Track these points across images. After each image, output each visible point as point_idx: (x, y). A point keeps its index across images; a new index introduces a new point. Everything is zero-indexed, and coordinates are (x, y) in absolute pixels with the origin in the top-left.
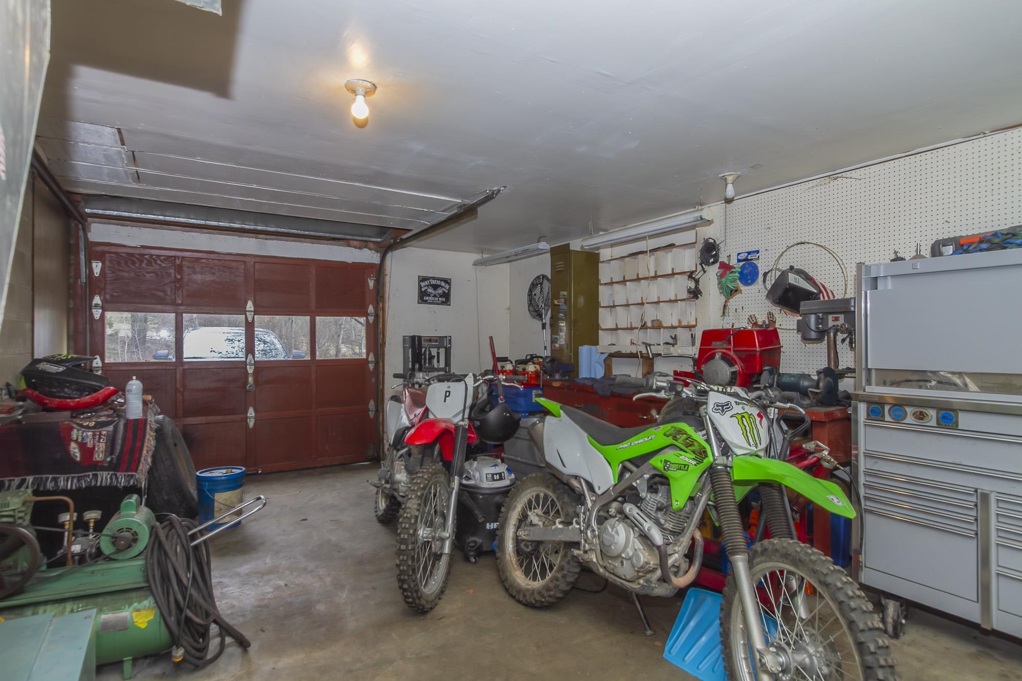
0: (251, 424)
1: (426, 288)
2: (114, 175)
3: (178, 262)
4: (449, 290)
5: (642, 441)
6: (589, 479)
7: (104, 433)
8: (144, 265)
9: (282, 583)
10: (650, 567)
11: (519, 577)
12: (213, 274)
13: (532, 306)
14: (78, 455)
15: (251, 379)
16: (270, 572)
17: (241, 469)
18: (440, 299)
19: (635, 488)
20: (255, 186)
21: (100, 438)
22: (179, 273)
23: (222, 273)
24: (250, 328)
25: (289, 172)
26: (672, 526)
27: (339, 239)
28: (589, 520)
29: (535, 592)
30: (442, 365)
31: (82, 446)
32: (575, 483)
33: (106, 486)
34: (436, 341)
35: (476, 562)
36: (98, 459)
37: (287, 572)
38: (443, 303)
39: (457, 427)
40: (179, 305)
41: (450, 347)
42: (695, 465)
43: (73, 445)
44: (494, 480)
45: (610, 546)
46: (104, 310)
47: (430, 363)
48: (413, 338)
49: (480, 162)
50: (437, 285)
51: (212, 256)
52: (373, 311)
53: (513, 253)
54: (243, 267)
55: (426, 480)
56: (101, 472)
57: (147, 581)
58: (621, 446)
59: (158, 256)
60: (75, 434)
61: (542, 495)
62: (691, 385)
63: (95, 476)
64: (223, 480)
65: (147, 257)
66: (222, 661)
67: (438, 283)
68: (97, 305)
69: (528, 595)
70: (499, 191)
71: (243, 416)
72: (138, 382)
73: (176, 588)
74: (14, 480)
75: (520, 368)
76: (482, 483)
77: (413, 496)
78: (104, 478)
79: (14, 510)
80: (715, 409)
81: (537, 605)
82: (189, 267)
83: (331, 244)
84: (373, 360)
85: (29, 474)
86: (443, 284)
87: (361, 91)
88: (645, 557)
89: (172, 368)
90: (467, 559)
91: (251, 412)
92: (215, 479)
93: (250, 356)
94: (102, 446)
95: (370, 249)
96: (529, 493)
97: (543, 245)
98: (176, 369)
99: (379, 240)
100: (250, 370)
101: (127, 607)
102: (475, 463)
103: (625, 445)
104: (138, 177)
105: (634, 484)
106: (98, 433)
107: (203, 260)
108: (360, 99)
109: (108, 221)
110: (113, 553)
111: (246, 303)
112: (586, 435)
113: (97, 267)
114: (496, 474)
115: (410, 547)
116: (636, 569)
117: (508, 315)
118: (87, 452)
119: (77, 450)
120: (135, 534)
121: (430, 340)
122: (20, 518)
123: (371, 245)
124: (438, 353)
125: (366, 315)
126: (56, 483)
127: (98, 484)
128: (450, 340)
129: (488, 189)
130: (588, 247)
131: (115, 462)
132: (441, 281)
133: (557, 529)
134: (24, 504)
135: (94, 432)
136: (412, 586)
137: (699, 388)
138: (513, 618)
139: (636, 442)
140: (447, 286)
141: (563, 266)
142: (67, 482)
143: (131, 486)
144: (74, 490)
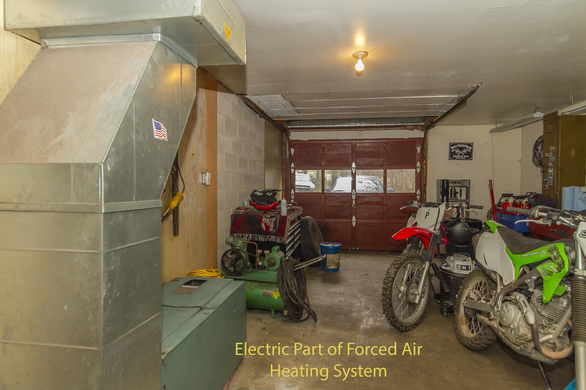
0: (354, 224)
1: (455, 150)
2: (289, 112)
3: (323, 146)
4: (472, 150)
5: (536, 253)
6: (501, 275)
7: (273, 220)
8: (309, 148)
9: (343, 300)
10: (527, 338)
11: (464, 329)
12: (338, 150)
13: (537, 158)
14: (264, 228)
15: (354, 202)
16: (340, 294)
17: (339, 245)
18: (465, 156)
19: (526, 284)
20: (343, 107)
21: (271, 222)
22: (323, 151)
23: (341, 149)
24: (354, 176)
25: (354, 98)
26: (548, 315)
27: (398, 126)
28: (497, 300)
29: (469, 339)
30: (464, 197)
31: (266, 224)
32: (493, 275)
33: (273, 242)
34: (460, 183)
35: (447, 316)
36: (271, 231)
37: (348, 296)
38: (467, 159)
39: (431, 234)
40: (323, 166)
41: (469, 187)
42: (557, 273)
43: (263, 224)
44: (462, 269)
45: (503, 318)
46: (295, 169)
47: (455, 196)
48: (443, 181)
49: (452, 73)
50: (463, 147)
51: (337, 142)
52: (420, 165)
53: (516, 122)
54: (351, 146)
55: (403, 259)
56: (272, 236)
57: (277, 281)
58: (524, 256)
59: (315, 144)
60: (263, 220)
61: (483, 282)
62: (571, 217)
63: (270, 237)
64: (331, 248)
65: (311, 145)
66: (305, 323)
67: (464, 146)
68: (292, 167)
69: (465, 340)
70: (478, 86)
71: (350, 220)
72: (285, 200)
73: (286, 286)
74: (246, 235)
75: (518, 201)
76: (454, 270)
77: (393, 267)
78: (273, 238)
79: (240, 245)
80: (582, 235)
81: (470, 347)
82: (327, 148)
83: (396, 129)
84: (420, 193)
85: (250, 234)
86: (467, 146)
87: (360, 57)
88: (524, 331)
89: (320, 195)
90: (442, 312)
91: (354, 218)
92: (328, 248)
93: (354, 191)
94: (272, 226)
95: (418, 130)
96: (476, 280)
97: (539, 115)
98: (321, 196)
99: (423, 124)
100: (354, 198)
101: (271, 289)
102: (452, 257)
103: (525, 255)
104: (298, 112)
105: (526, 282)
106: (271, 220)
107: (333, 144)
108: (360, 61)
109: (296, 130)
110: (268, 267)
111: (352, 164)
112: (505, 246)
113: (293, 151)
114: (464, 266)
115: (388, 293)
116: (517, 336)
117: (520, 165)
118: (268, 227)
119: (264, 226)
120: (275, 261)
121: (455, 182)
122: (242, 248)
123: (419, 128)
124: (461, 191)
125: (415, 168)
126: (258, 238)
127: (271, 241)
128: (469, 183)
129: (470, 86)
130: (569, 113)
131: (276, 232)
132: (466, 145)
133: (481, 303)
134: (244, 243)
135: (269, 220)
136: (389, 313)
137: (576, 219)
138: (453, 350)
139: (533, 254)
140: (470, 148)
141: (552, 128)
142: (261, 238)
143: (281, 243)
144: (263, 242)
